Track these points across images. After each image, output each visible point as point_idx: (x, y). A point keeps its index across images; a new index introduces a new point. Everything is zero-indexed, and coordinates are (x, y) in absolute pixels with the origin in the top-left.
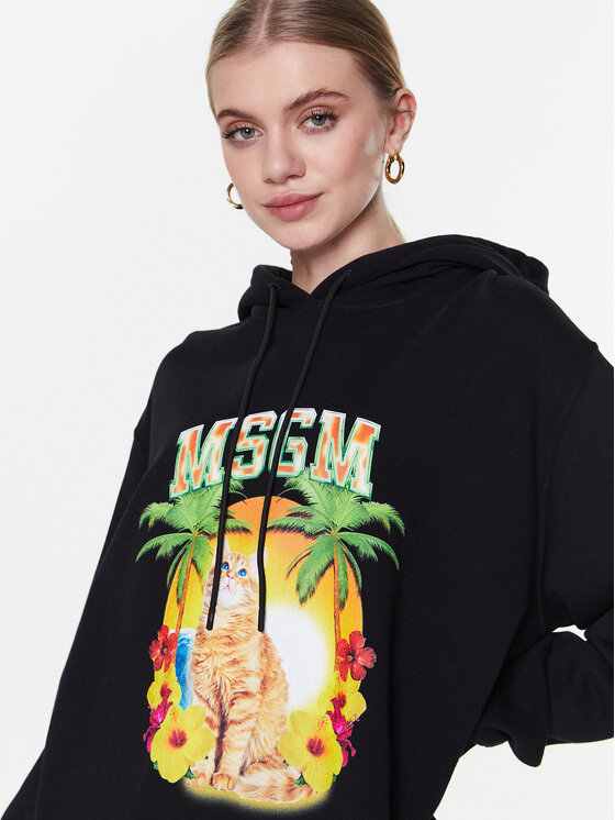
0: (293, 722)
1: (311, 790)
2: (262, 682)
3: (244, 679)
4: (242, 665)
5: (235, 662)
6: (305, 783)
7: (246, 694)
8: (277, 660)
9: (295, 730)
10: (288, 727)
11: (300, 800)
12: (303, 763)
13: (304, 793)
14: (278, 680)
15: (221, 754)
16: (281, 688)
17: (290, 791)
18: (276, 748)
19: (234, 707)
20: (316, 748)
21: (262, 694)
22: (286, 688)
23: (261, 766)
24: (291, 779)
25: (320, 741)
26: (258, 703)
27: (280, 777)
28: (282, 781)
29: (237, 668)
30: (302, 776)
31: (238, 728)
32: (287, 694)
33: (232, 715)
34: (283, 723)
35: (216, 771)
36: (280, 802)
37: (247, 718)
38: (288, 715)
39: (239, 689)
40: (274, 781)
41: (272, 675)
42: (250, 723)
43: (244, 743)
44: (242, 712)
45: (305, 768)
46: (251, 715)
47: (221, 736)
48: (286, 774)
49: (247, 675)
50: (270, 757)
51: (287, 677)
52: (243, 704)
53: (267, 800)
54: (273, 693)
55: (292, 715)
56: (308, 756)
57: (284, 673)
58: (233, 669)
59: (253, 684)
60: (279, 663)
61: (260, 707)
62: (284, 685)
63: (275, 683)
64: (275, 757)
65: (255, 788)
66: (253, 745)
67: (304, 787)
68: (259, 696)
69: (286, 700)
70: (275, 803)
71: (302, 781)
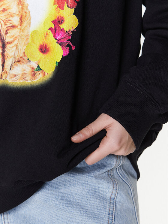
0: (32, 37)
1: (45, 73)
2: (20, 19)
3: (11, 19)
4: (9, 11)
5: (4, 10)
6: (40, 69)
7: (13, 27)
8: (26, 5)
9: (33, 41)
10: (30, 40)
11: (40, 79)
12: (38, 59)
13: (41, 75)
14: (27, 16)
15: (5, 61)
16: (28, 20)
17: (34, 75)
18: (24, 53)
19: (8, 35)
20: (44, 49)
21: (20, 25)
22: (30, 20)
23: (17, 63)
24: (33, 68)
25: (46, 45)
26: (19, 31)
27: (26, 68)
28: (28, 70)
29: (6, 13)
30: (38, 66)
31: (11, 45)
32: (30, 23)
33: (8, 39)
34: (27, 39)
35: (3, 71)
36: (30, 81)
37: (15, 40)
38: (30, 33)
39: (9, 24)
40: (24, 70)
41: (24, 14)
42: (16, 42)
43: (13, 54)
44: (12, 36)
45: (39, 61)
46: (16, 37)
47: (4, 51)
48: (30, 66)
49: (12, 16)
50: (21, 58)
51: (31, 14)
52: (12, 32)
53: (22, 81)
54: (25, 24)
55: (32, 33)
56: (40, 55)
57: (29, 12)
58: (4, 14)
59: (15, 20)
60: (27, 7)
61: (20, 32)
62: (29, 18)
63: (26, 18)
64: (24, 57)
65: (15, 76)
66: (16, 53)
67: (41, 71)
68: (19, 27)
69: (30, 26)
70: (27, 82)
71: (39, 69)
